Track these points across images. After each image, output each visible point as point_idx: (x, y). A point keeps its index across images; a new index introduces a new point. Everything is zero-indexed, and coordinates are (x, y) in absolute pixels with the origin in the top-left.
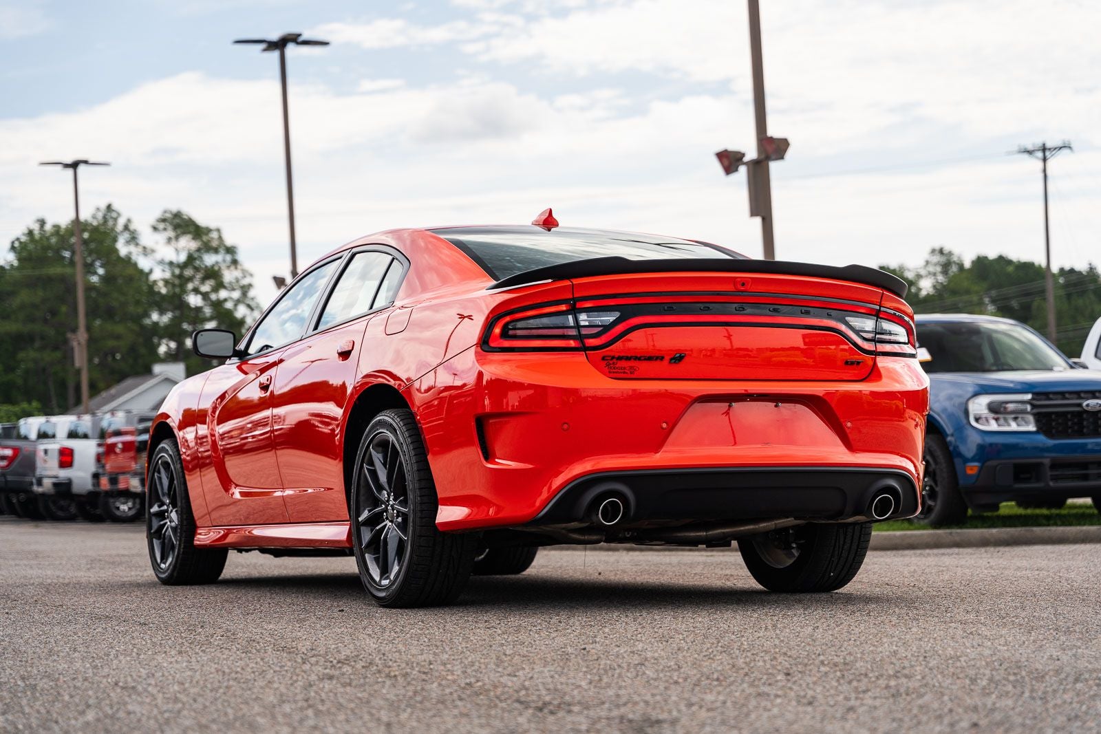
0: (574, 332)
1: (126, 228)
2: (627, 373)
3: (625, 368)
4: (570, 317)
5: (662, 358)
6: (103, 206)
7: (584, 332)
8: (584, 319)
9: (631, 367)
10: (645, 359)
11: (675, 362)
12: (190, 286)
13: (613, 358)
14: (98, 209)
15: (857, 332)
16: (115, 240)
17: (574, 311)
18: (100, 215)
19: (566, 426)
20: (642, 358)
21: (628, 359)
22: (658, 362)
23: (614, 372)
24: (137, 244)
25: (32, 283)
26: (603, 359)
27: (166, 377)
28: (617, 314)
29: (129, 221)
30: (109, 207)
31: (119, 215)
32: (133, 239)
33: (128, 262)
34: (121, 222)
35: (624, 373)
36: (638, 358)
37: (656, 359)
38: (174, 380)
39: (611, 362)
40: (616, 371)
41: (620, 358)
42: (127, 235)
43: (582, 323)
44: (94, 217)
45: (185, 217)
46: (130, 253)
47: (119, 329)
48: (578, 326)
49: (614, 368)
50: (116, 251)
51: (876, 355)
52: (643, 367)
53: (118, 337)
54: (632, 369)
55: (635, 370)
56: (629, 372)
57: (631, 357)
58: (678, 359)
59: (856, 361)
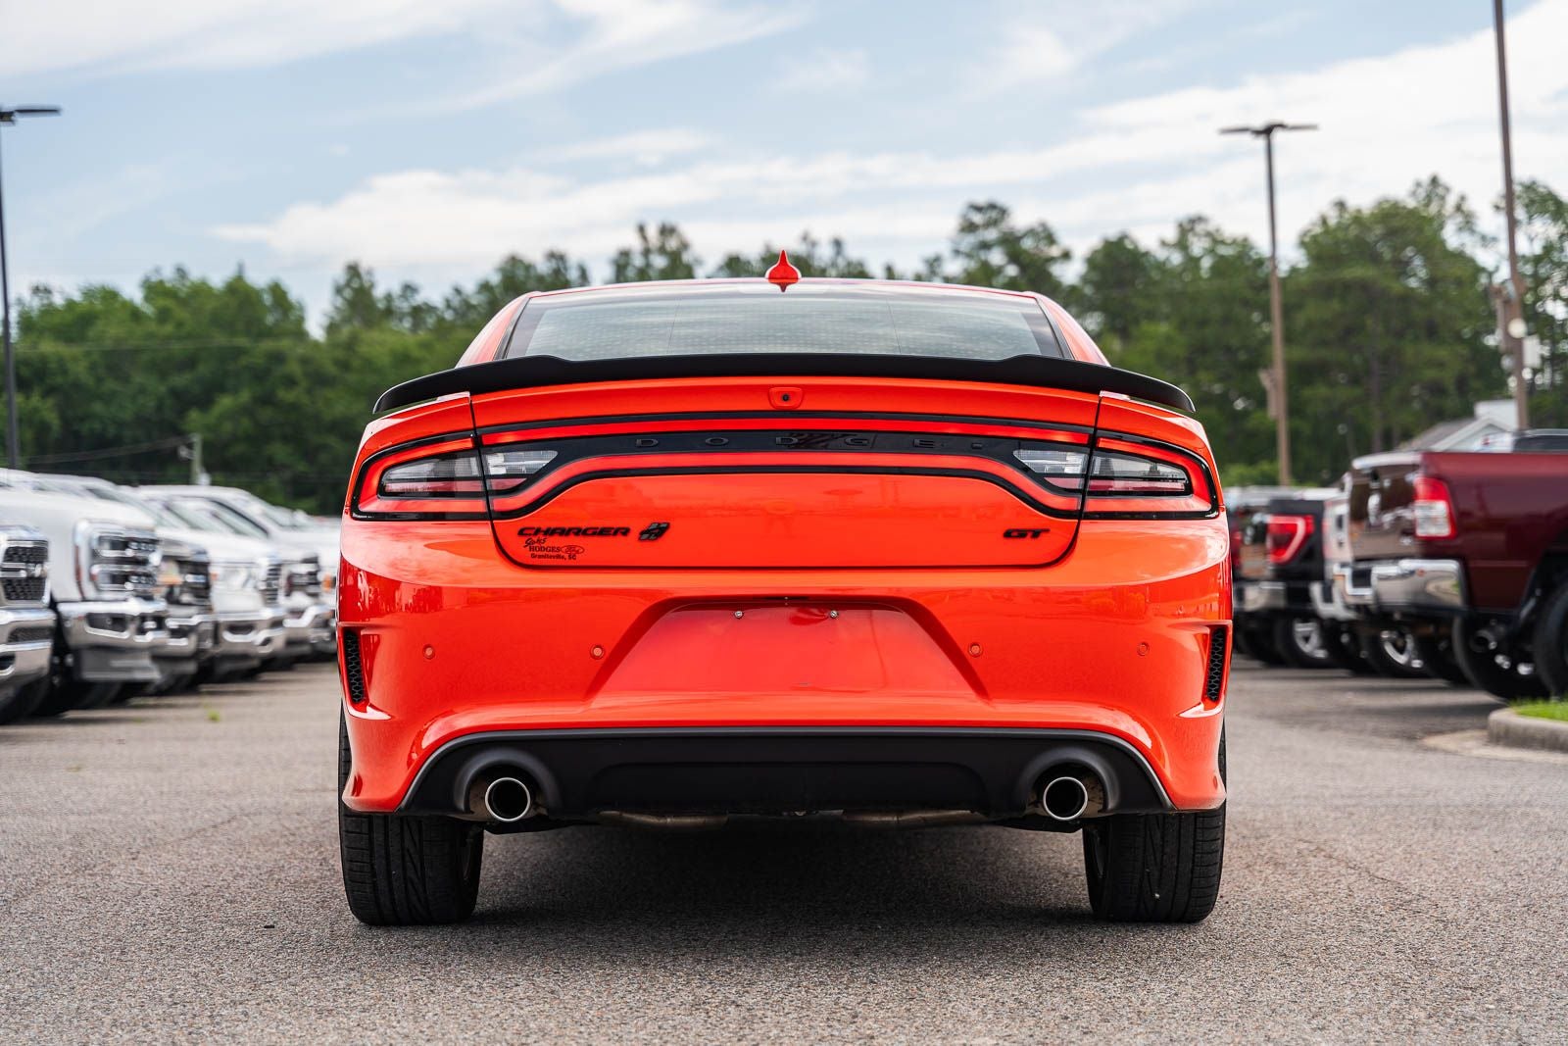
0: (478, 487)
1: (1459, 208)
2: (563, 557)
3: (559, 549)
4: (474, 461)
5: (626, 532)
6: (1425, 178)
7: (493, 484)
8: (497, 464)
9: (570, 548)
10: (594, 534)
11: (648, 539)
12: (1548, 289)
13: (538, 531)
14: (1418, 185)
15: (1040, 478)
16: (1441, 226)
17: (481, 448)
18: (1422, 193)
19: (429, 652)
20: (590, 532)
21: (564, 532)
22: (620, 539)
23: (540, 557)
24: (1472, 231)
25: (1327, 291)
26: (521, 533)
27: (1490, 422)
28: (552, 455)
29: (1463, 198)
30: (1434, 181)
31: (1447, 189)
32: (1468, 223)
33: (1459, 256)
34: (1451, 201)
35: (558, 557)
36: (580, 532)
37: (615, 534)
38: (1502, 427)
39: (535, 539)
40: (543, 553)
41: (550, 532)
42: (1459, 219)
43: (493, 471)
44: (1414, 194)
45: (1541, 190)
46: (1463, 245)
47: (1442, 353)
48: (484, 477)
49: (540, 549)
50: (1443, 243)
51: (1080, 519)
52: (593, 549)
53: (1441, 365)
54: (572, 551)
55: (578, 552)
56: (566, 556)
57: (570, 530)
58: (657, 532)
59: (1030, 530)
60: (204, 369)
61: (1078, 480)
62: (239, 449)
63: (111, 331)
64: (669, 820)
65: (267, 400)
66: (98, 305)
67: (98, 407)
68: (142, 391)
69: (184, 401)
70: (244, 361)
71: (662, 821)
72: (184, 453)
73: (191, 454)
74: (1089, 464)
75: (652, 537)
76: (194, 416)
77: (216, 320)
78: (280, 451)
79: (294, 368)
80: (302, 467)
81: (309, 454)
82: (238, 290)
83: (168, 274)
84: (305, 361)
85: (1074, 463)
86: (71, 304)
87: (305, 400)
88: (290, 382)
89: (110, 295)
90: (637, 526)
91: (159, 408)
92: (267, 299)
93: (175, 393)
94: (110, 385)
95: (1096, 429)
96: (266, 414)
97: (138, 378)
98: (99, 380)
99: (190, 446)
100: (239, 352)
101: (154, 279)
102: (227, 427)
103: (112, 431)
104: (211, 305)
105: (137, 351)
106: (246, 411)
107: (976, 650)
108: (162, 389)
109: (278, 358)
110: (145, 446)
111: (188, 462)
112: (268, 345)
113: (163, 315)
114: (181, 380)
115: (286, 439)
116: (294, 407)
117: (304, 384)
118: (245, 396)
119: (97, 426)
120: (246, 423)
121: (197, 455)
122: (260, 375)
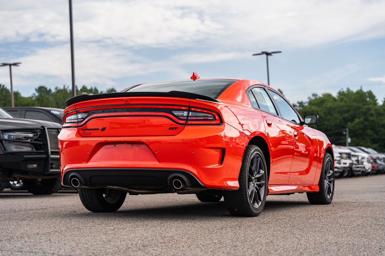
0: (76, 121)
4: (76, 116)
8: (80, 116)
13: (85, 129)
15: (177, 117)
17: (77, 113)
20: (93, 129)
22: (97, 130)
26: (82, 130)
28: (87, 114)
39: (84, 131)
43: (79, 118)
49: (85, 133)
51: (185, 125)
52: (93, 133)
54: (90, 133)
55: (91, 133)
56: (89, 134)
57: (90, 129)
58: (104, 129)
59: (174, 128)
60: (351, 113)
61: (186, 117)
62: (359, 132)
63: (329, 104)
64: (139, 191)
65: (366, 120)
66: (326, 98)
67: (326, 122)
68: (336, 118)
69: (346, 120)
70: (361, 110)
71: (138, 191)
72: (344, 133)
73: (346, 133)
74: (188, 114)
75: (103, 130)
76: (349, 123)
77: (355, 101)
78: (369, 132)
79: (373, 112)
80: (375, 136)
81: (377, 133)
82: (360, 93)
83: (345, 90)
84: (376, 110)
85: (185, 114)
86: (320, 98)
87: (376, 119)
88: (372, 115)
89: (329, 96)
90: (100, 128)
91: (340, 123)
92: (367, 95)
93: (344, 119)
94: (329, 117)
95: (189, 106)
96: (366, 123)
97: (335, 115)
98: (326, 116)
99: (346, 131)
100: (360, 108)
101: (342, 91)
102: (357, 126)
103: (329, 128)
104: (353, 97)
105: (335, 109)
106: (362, 123)
107: (157, 152)
108: (341, 118)
109: (369, 109)
110: (337, 131)
111: (345, 135)
112: (367, 106)
113: (341, 100)
114: (346, 115)
115: (371, 129)
116: (373, 121)
117: (375, 116)
118: (362, 119)
119: (326, 127)
120: (362, 126)
121: (347, 133)
122: (364, 114)
